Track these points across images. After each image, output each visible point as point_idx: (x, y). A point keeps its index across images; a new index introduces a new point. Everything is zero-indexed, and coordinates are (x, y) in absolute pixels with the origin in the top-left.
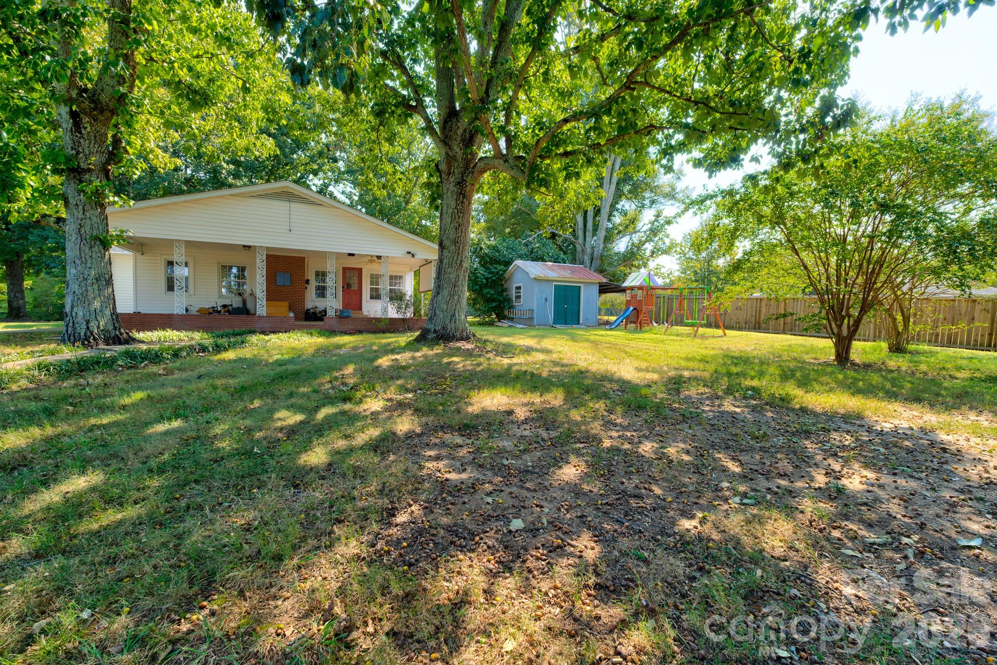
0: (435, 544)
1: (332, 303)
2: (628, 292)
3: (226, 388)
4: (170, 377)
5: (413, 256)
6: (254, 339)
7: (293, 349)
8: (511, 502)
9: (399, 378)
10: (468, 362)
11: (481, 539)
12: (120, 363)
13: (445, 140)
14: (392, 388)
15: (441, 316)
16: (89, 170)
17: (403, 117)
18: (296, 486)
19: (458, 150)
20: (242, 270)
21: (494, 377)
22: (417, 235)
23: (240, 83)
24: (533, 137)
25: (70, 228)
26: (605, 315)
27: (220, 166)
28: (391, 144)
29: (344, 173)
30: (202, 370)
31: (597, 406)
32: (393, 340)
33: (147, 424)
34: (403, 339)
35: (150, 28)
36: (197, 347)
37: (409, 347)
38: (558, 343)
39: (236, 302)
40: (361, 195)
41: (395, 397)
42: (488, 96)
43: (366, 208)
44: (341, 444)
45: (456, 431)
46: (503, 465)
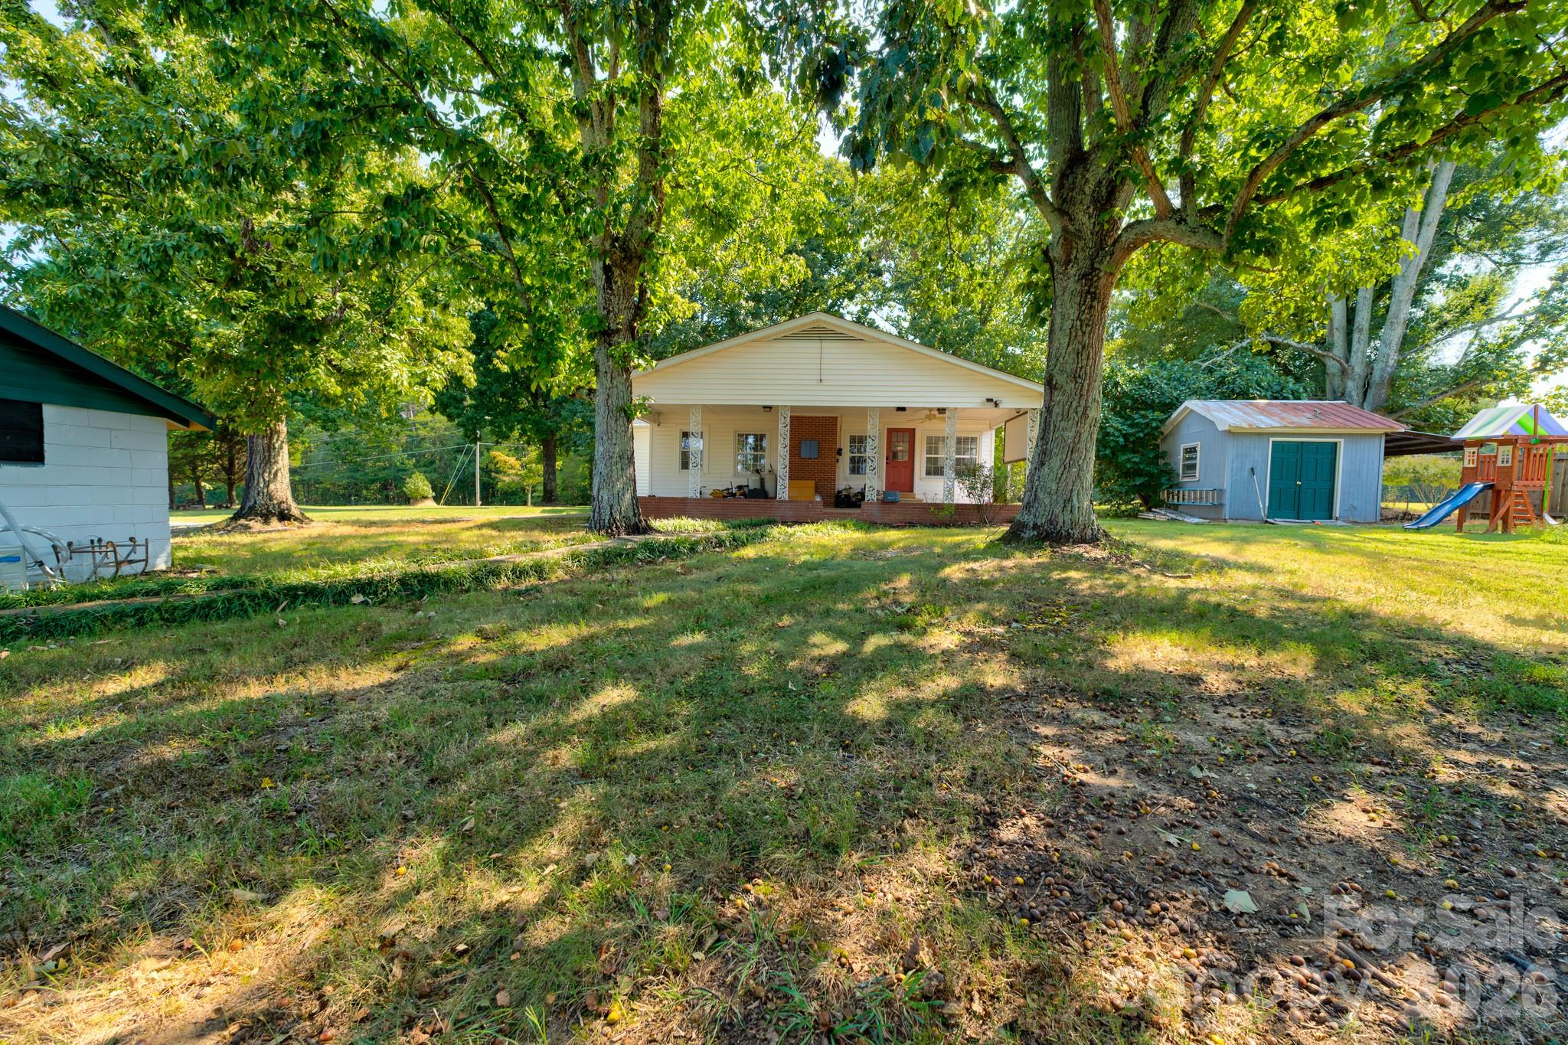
0: (1072, 893)
1: (873, 482)
2: (1467, 450)
3: (749, 596)
4: (689, 577)
5: (996, 405)
6: (776, 531)
7: (824, 546)
8: (1217, 853)
9: (979, 599)
10: (1099, 582)
11: (1165, 909)
12: (639, 556)
13: (1062, 209)
14: (970, 615)
15: (1047, 501)
16: (618, 330)
17: (991, 185)
18: (846, 748)
19: (1084, 219)
20: (759, 438)
21: (1152, 610)
22: (1001, 370)
23: (769, 189)
24: (1244, 165)
25: (599, 400)
26: (1398, 499)
27: (739, 306)
28: (967, 233)
29: (890, 290)
30: (721, 570)
31: (1405, 689)
32: (964, 538)
33: (671, 634)
34: (980, 538)
35: (677, 147)
36: (714, 540)
37: (992, 550)
38: (1287, 553)
39: (753, 482)
40: (914, 319)
41: (976, 629)
42: (1147, 113)
43: (922, 338)
44: (902, 693)
45: (1089, 700)
46: (1191, 776)
